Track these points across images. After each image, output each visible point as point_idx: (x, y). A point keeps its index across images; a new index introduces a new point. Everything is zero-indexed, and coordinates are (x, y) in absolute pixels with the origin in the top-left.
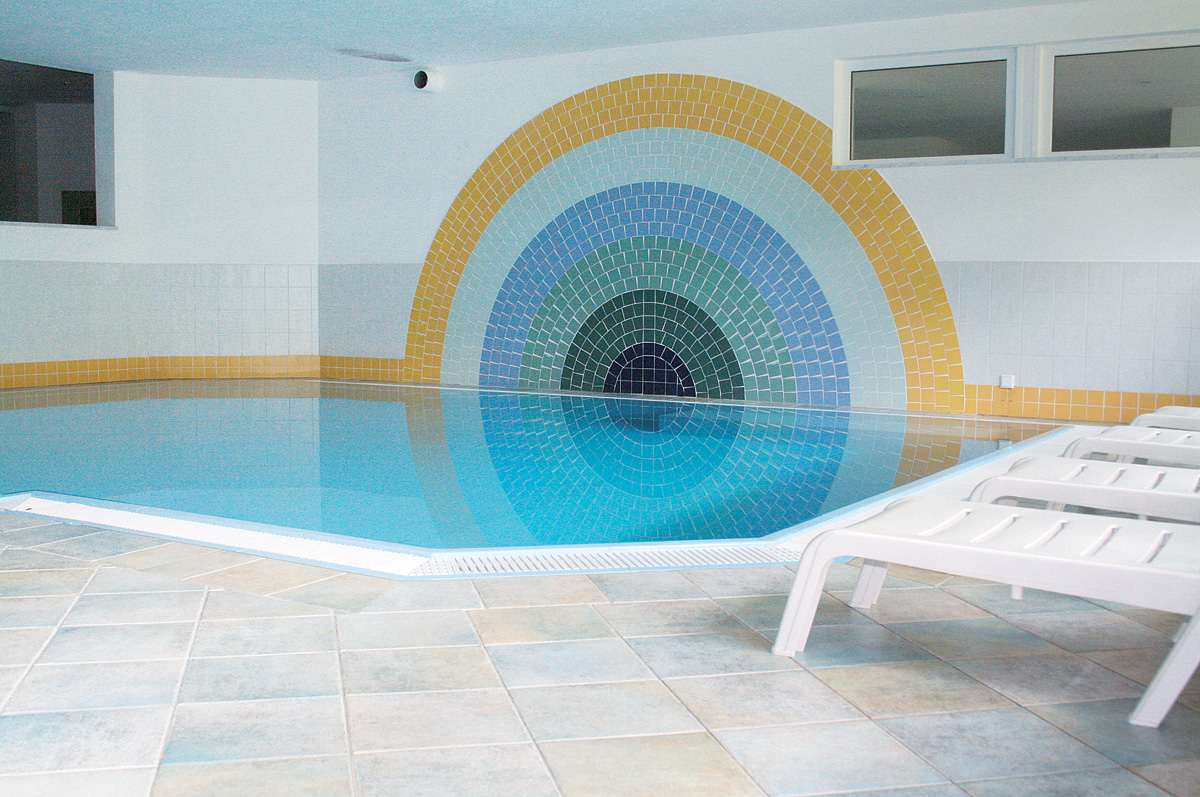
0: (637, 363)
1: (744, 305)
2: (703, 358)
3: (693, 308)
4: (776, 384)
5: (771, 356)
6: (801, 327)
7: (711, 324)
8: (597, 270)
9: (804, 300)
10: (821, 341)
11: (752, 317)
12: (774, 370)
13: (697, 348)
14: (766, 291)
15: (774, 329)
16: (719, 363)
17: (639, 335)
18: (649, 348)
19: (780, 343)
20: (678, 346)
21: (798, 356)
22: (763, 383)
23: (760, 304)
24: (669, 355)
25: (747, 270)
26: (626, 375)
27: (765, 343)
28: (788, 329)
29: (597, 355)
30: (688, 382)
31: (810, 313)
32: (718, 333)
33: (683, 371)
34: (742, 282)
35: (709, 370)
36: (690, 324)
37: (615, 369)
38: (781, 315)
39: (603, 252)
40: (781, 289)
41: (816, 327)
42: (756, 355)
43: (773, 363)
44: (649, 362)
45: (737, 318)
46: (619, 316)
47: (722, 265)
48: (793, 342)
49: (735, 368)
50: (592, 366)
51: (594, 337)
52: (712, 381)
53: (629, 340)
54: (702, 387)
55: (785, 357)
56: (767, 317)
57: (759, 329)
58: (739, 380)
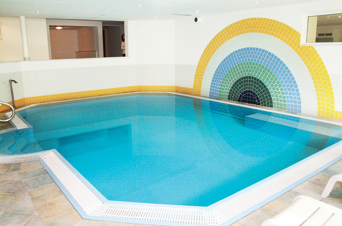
0: (246, 95)
1: (274, 82)
2: (263, 95)
3: (261, 82)
4: (281, 105)
5: (280, 97)
6: (289, 90)
7: (265, 86)
8: (237, 70)
9: (290, 82)
10: (294, 94)
11: (276, 86)
12: (281, 101)
13: (261, 93)
14: (280, 79)
15: (282, 90)
16: (267, 97)
17: (247, 88)
18: (249, 91)
19: (283, 93)
20: (257, 92)
21: (287, 97)
22: (278, 104)
23: (278, 82)
24: (254, 94)
25: (275, 73)
26: (243, 98)
27: (279, 93)
28: (285, 90)
29: (236, 92)
30: (259, 101)
31: (292, 86)
32: (267, 89)
33: (258, 98)
34: (274, 76)
35: (264, 99)
36: (260, 86)
37: (241, 96)
38: (284, 86)
39: (239, 65)
40: (284, 78)
41: (293, 90)
42: (277, 96)
43: (281, 99)
44: (249, 95)
45: (272, 86)
46: (242, 82)
47: (269, 71)
48: (287, 93)
49: (271, 99)
50: (235, 94)
51: (236, 87)
52: (265, 102)
53: (244, 89)
54: (262, 103)
55: (284, 97)
56: (280, 86)
57: (278, 89)
58: (272, 102)
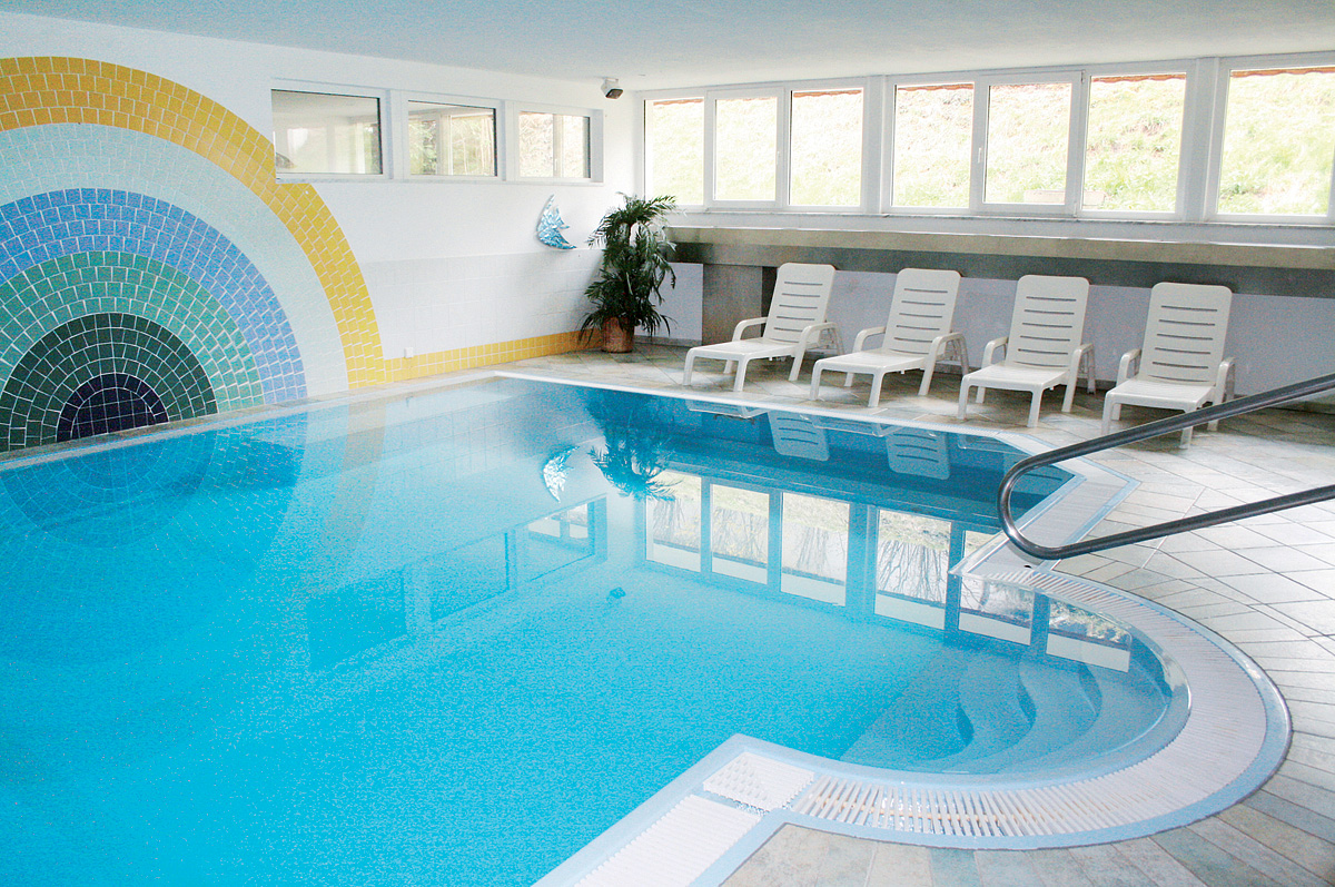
0: (98, 399)
1: (208, 318)
2: (172, 380)
3: (154, 328)
4: (245, 392)
5: (237, 365)
6: (262, 332)
7: (175, 342)
8: (29, 297)
9: (261, 307)
10: (279, 343)
11: (216, 329)
12: (241, 378)
13: (164, 371)
14: (227, 301)
15: (238, 339)
16: (188, 381)
17: (94, 368)
18: (109, 380)
19: (244, 351)
20: (143, 371)
21: (260, 361)
22: (233, 393)
23: (223, 316)
24: (133, 383)
25: (207, 283)
26: (84, 416)
27: (231, 352)
28: (250, 336)
29: (41, 401)
30: (159, 408)
31: (268, 319)
32: (185, 351)
33: (152, 398)
34: (203, 296)
35: (179, 390)
36: (154, 345)
37: (68, 412)
38: (243, 324)
39: (34, 274)
40: (240, 298)
41: (274, 331)
42: (224, 367)
43: (240, 371)
44: (110, 396)
45: (201, 332)
46: (66, 349)
47: (181, 279)
48: (256, 347)
49: (205, 383)
50: (36, 414)
51: (35, 380)
52: (183, 402)
53: (83, 375)
54: (173, 410)
55: (249, 363)
56: (231, 327)
57: (224, 341)
58: (210, 395)
